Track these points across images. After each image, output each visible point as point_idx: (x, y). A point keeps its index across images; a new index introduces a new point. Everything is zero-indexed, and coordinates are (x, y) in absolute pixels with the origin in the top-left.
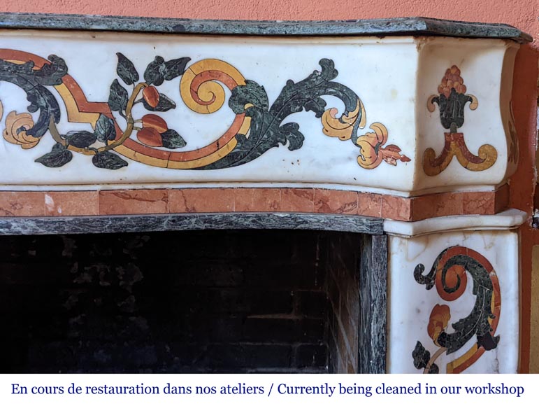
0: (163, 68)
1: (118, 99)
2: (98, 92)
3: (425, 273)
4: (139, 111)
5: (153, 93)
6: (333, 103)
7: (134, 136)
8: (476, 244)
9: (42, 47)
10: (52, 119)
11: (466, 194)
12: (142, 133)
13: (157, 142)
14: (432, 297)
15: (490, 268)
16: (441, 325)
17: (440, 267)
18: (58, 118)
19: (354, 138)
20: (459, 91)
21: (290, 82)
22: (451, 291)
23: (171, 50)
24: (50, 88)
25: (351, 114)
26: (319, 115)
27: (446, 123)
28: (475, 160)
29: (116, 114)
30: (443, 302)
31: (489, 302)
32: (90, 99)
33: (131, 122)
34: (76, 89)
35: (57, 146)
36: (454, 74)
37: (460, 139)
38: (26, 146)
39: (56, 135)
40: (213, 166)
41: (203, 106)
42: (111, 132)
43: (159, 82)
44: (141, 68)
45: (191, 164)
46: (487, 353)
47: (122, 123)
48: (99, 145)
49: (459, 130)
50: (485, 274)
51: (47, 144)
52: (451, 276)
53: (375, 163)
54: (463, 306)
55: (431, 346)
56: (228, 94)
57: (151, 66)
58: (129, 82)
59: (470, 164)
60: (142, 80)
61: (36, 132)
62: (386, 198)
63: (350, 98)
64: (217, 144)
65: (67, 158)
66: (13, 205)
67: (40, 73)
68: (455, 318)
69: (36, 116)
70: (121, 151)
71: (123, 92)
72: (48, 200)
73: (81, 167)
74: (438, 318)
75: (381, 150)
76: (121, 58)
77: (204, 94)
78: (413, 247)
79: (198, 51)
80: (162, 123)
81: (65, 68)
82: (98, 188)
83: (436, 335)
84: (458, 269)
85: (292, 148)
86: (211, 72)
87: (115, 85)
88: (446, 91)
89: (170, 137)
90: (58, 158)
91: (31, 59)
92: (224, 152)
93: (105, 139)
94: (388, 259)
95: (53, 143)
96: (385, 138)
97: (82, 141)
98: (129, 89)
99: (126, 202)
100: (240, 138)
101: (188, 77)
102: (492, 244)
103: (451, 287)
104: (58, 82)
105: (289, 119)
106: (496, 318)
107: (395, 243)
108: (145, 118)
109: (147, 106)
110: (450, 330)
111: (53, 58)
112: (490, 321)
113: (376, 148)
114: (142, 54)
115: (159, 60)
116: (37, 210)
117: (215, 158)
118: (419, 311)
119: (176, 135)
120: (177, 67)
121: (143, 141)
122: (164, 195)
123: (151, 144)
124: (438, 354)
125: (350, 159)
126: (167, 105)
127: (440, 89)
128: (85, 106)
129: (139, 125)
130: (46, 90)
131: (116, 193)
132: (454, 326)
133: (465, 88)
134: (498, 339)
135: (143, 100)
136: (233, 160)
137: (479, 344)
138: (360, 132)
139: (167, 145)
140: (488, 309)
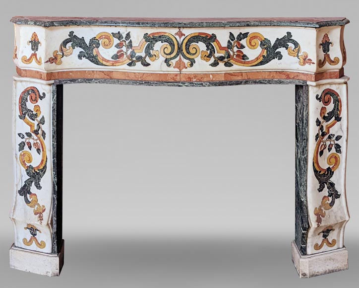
0: (242, 36)
1: (230, 46)
2: (224, 44)
3: (319, 97)
4: (235, 49)
5: (239, 43)
6: (291, 45)
7: (235, 57)
8: (333, 88)
9: (210, 31)
10: (213, 52)
11: (330, 72)
12: (237, 56)
13: (241, 58)
14: (321, 104)
15: (338, 96)
16: (324, 113)
17: (323, 95)
18: (214, 53)
19: (298, 56)
20: (328, 41)
21: (277, 39)
22: (327, 103)
23: (244, 30)
24: (212, 43)
25: (296, 49)
26: (287, 49)
27: (324, 51)
28: (333, 62)
29: (229, 50)
30: (324, 106)
31: (338, 106)
32: (222, 46)
33: (234, 52)
34: (219, 43)
35: (215, 60)
36: (326, 36)
37: (328, 56)
38: (207, 61)
39: (214, 57)
40: (256, 65)
41: (253, 46)
42: (229, 56)
43: (241, 40)
44: (236, 37)
45: (250, 65)
46: (338, 122)
47: (231, 53)
48: (226, 60)
49: (328, 53)
50: (337, 97)
51: (212, 60)
52: (326, 98)
53: (304, 64)
54: (330, 107)
55: (321, 120)
56: (260, 43)
57: (238, 35)
58: (232, 40)
59: (332, 64)
60: (236, 40)
61: (209, 56)
62: (307, 74)
63: (296, 44)
64: (257, 59)
65: (218, 64)
66: (202, 78)
67: (209, 39)
68: (328, 111)
69: (209, 52)
70: (232, 61)
71: (231, 44)
72: (211, 76)
73: (221, 66)
74: (323, 111)
75: (306, 60)
76: (231, 33)
77: (253, 43)
78: (315, 89)
79: (251, 30)
80: (242, 53)
81: (216, 37)
82: (224, 72)
83: (323, 116)
84: (329, 95)
85: (279, 59)
86: (255, 37)
87: (229, 41)
88: (324, 42)
89: (244, 57)
90: (215, 64)
91: (207, 35)
92: (259, 61)
93: (227, 58)
94: (308, 93)
95: (214, 60)
96: (307, 56)
97: (221, 59)
98: (232, 42)
99: (232, 77)
100: (264, 56)
101: (248, 38)
102: (339, 88)
103: (327, 101)
104: (214, 41)
105: (277, 50)
106: (340, 111)
107: (310, 88)
108: (237, 51)
109: (237, 47)
110: (326, 115)
111: (213, 34)
112: (338, 112)
113: (304, 60)
114: (236, 32)
115: (241, 33)
116: (208, 79)
117: (256, 63)
118: (317, 109)
119: (246, 56)
120: (246, 35)
121: (237, 58)
122: (241, 74)
123: (239, 59)
124: (323, 122)
125: (296, 63)
126: (243, 47)
127: (322, 41)
128: (221, 48)
129: (236, 53)
130: (211, 44)
131: (229, 74)
132: (328, 114)
133: (329, 40)
134: (341, 118)
135: (236, 46)
136: (262, 63)
137: (335, 120)
138: (299, 54)
139: (243, 59)
140: (338, 109)
